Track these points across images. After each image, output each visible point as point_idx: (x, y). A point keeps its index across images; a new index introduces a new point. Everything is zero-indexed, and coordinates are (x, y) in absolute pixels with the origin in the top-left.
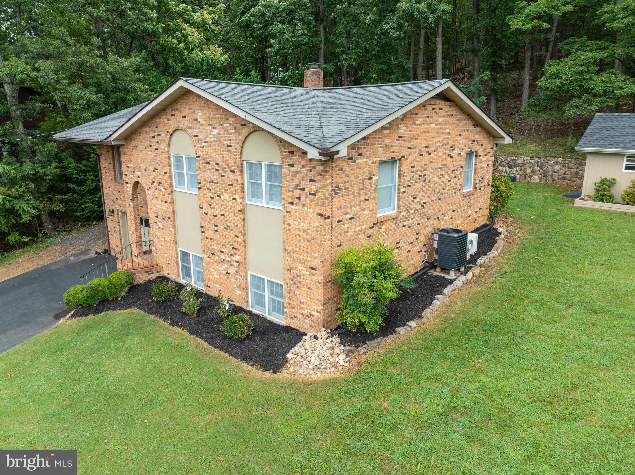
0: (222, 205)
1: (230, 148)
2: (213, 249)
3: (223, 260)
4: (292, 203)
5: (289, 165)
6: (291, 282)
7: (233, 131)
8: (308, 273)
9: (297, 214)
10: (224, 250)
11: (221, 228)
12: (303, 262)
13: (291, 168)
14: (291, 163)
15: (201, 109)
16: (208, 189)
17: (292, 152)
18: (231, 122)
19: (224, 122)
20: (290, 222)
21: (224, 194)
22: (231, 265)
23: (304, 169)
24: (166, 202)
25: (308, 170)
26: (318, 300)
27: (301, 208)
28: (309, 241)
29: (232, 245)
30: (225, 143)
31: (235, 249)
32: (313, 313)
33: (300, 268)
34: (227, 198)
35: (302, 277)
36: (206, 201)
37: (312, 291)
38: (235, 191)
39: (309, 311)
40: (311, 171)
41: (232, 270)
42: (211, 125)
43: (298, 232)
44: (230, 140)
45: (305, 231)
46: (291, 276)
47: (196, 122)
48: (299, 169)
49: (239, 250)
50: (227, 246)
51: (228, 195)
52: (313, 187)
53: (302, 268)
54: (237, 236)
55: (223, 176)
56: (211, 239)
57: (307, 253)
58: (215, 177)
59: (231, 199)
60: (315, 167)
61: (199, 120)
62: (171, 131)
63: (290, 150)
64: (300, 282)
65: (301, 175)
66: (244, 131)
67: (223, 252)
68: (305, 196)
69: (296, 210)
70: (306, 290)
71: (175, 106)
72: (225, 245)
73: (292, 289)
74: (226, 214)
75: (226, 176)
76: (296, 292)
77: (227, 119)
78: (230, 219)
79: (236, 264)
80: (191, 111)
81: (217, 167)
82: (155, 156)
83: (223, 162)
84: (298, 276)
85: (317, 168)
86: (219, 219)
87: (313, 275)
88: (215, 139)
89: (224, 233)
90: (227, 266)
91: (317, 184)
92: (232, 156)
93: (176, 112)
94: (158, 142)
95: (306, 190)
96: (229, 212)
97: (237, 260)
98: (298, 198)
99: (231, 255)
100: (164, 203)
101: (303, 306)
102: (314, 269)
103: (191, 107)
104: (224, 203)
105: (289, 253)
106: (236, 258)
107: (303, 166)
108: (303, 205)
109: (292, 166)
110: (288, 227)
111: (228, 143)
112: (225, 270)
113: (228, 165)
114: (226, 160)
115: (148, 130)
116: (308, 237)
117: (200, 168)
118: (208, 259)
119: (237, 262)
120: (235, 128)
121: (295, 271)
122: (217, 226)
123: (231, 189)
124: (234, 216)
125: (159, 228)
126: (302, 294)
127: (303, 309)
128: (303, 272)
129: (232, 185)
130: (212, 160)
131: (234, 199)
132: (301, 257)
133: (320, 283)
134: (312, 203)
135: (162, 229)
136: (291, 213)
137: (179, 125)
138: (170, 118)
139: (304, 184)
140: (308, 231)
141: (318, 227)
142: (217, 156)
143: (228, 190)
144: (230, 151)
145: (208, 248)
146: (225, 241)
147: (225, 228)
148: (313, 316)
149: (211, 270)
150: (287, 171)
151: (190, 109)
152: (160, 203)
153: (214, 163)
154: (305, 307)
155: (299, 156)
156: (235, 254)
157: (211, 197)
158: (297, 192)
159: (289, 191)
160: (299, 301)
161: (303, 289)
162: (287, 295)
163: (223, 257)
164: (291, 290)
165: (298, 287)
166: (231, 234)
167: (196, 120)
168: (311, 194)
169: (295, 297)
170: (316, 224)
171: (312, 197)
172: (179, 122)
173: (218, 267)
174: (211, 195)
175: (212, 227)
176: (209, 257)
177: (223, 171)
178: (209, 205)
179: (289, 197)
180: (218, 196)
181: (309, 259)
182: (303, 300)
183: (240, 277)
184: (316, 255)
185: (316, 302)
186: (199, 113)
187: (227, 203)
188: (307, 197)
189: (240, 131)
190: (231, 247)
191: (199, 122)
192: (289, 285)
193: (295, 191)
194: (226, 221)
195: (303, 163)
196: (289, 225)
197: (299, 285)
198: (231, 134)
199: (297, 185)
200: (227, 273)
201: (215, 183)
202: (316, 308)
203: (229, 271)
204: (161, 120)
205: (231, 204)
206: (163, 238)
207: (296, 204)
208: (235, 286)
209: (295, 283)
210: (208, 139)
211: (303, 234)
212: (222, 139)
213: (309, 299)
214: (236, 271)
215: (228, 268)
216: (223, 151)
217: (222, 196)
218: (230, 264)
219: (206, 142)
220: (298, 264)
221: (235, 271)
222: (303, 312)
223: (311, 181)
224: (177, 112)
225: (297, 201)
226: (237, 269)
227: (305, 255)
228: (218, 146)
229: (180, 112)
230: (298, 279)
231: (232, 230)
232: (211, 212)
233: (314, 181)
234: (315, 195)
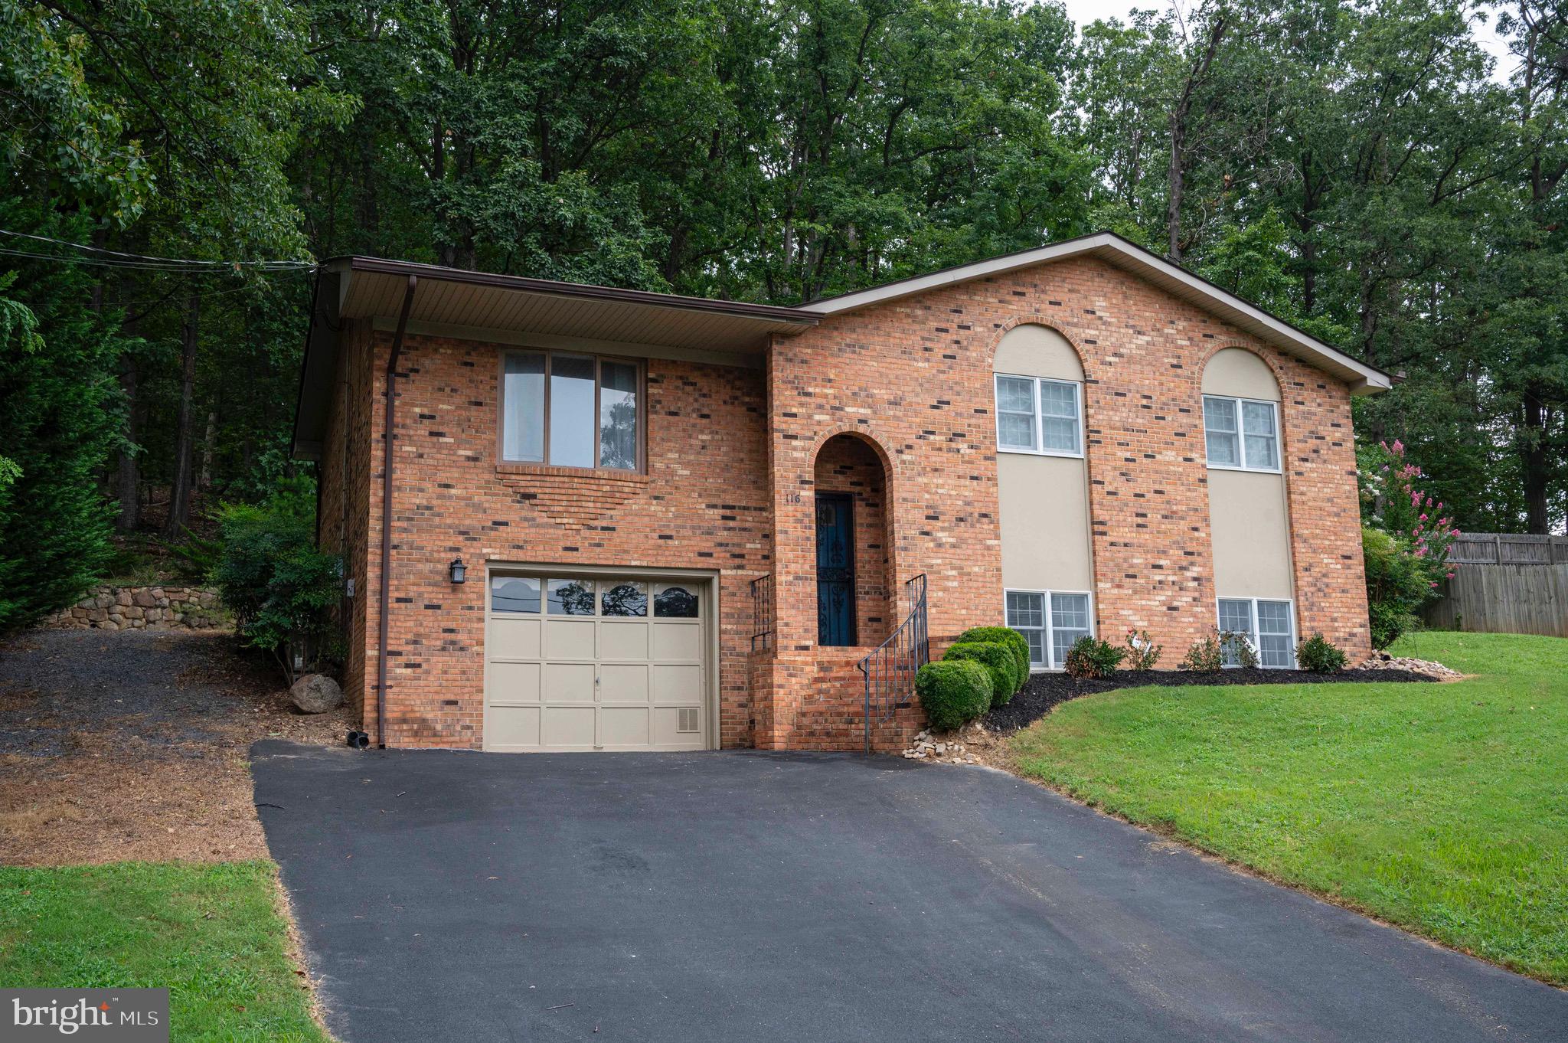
0: (1157, 472)
1: (1179, 371)
2: (1132, 566)
3: (1160, 582)
4: (1306, 460)
5: (1296, 403)
6: (1313, 589)
7: (1187, 343)
8: (1339, 566)
9: (1315, 475)
10: (1162, 562)
11: (1154, 518)
12: (1330, 551)
13: (1301, 407)
14: (1299, 399)
15: (1105, 296)
16: (1120, 444)
17: (1302, 385)
18: (1181, 328)
19: (1164, 326)
20: (1304, 489)
21: (1165, 452)
22: (1181, 589)
23: (1320, 409)
24: (973, 478)
25: (1328, 411)
26: (1359, 606)
27: (1321, 466)
28: (1337, 515)
29: (1182, 548)
30: (1166, 360)
31: (1191, 554)
32: (1355, 630)
33: (1325, 561)
34: (1173, 459)
35: (1331, 575)
36: (1115, 469)
37: (1349, 595)
38: (1192, 445)
39: (1347, 630)
40: (1332, 411)
41: (1185, 599)
42: (1133, 327)
43: (1320, 504)
44: (1179, 357)
45: (1330, 500)
46: (1310, 579)
47: (1089, 316)
48: (1313, 409)
49: (1200, 554)
50: (1171, 552)
51: (1174, 453)
52: (1338, 435)
53: (1330, 561)
54: (1196, 529)
55: (1163, 418)
56: (1126, 545)
57: (1335, 534)
58: (1140, 421)
59: (1181, 459)
60: (1338, 407)
61: (1098, 314)
62: (1012, 324)
63: (1296, 381)
64: (1327, 586)
65: (1317, 418)
66: (1209, 346)
67: (1160, 567)
68: (1325, 447)
69: (1312, 470)
70: (1339, 595)
71: (1028, 279)
72: (1164, 552)
73: (1315, 599)
74: (1167, 488)
75: (1169, 418)
76: (1323, 604)
77: (1172, 322)
78: (1178, 498)
79: (1195, 584)
80: (1074, 296)
81: (1145, 402)
82: (944, 372)
83: (1161, 394)
84: (1325, 575)
85: (1341, 407)
86: (1148, 501)
87: (1349, 568)
88: (1144, 353)
89: (1163, 526)
90: (1170, 593)
91: (1343, 430)
92: (1183, 386)
93: (1030, 293)
94: (957, 342)
95: (1328, 438)
96: (1175, 484)
97: (1195, 575)
98: (1316, 451)
99: (1182, 568)
100: (968, 482)
101: (1336, 624)
102: (1349, 557)
103: (1076, 287)
104: (1163, 468)
105: (1305, 541)
106: (1195, 571)
107: (1319, 405)
108: (1325, 462)
109: (1302, 403)
110: (1304, 498)
111: (1175, 362)
112: (1163, 603)
113: (1173, 400)
114: (1169, 390)
115: (919, 312)
116: (1335, 509)
117: (1098, 402)
118: (1116, 591)
119: (1195, 579)
120: (1190, 339)
121: (1317, 570)
122: (1144, 515)
123: (1180, 442)
124: (1189, 490)
125: (940, 545)
126: (1334, 604)
127: (1336, 629)
128: (1332, 566)
129: (1183, 435)
130: (1133, 387)
131: (1186, 460)
132: (1327, 542)
133: (1360, 578)
134: (1337, 457)
135: (954, 546)
136: (1306, 475)
137: (1040, 315)
138: (1008, 298)
139: (1322, 430)
140: (1335, 500)
141: (1350, 492)
142: (1147, 382)
143: (1173, 444)
144: (1178, 376)
145: (1117, 565)
146: (1162, 543)
147: (1165, 517)
148: (1354, 635)
149: (1125, 612)
150: (1293, 412)
151: (1070, 291)
152: (953, 481)
153: (1138, 396)
154: (1341, 624)
155: (1313, 390)
156: (1192, 564)
157: (1127, 460)
158: (1313, 443)
159: (1299, 441)
160: (1328, 619)
161: (1334, 595)
162: (1306, 614)
163: (1158, 578)
164: (1313, 604)
165: (1325, 595)
166: (1181, 527)
167: (1093, 313)
168: (1334, 444)
169: (1321, 614)
170: (1347, 488)
171: (1336, 448)
172: (1037, 311)
173: (1144, 602)
174: (1128, 455)
175: (1129, 519)
176: (1119, 586)
177: (1162, 409)
178: (1122, 474)
179: (1299, 450)
180: (1146, 456)
181: (1339, 543)
182: (1335, 615)
183: (1204, 609)
184: (1351, 535)
185: (1358, 610)
186: (1099, 303)
187: (1172, 468)
188: (1329, 449)
189: (1201, 344)
190: (1181, 553)
191: (1100, 318)
192: (1309, 594)
193: (1309, 440)
194: (1168, 502)
195: (1318, 401)
196: (1302, 494)
197: (1326, 590)
198: (1181, 347)
199: (1312, 432)
200: (1171, 609)
201: (1141, 431)
202: (1358, 621)
203: (1175, 604)
204: (977, 298)
205: (1180, 469)
206: (953, 568)
207: (1313, 461)
208: (1191, 630)
209: (1319, 590)
210: (1122, 350)
211: (1327, 506)
212: (1157, 354)
213: (1346, 610)
214: (1195, 599)
215: (1173, 598)
216: (1162, 374)
217: (1158, 457)
218: (1177, 588)
219: (1115, 355)
220: (1322, 556)
221: (1190, 599)
222: (1337, 634)
223: (1333, 425)
224: (1032, 290)
225: (1314, 455)
226: (1197, 595)
227: (1333, 538)
228: (1150, 364)
229: (1044, 292)
230: (1326, 580)
231: (1182, 518)
232: (1125, 490)
233: (1338, 426)
234: (1341, 445)
